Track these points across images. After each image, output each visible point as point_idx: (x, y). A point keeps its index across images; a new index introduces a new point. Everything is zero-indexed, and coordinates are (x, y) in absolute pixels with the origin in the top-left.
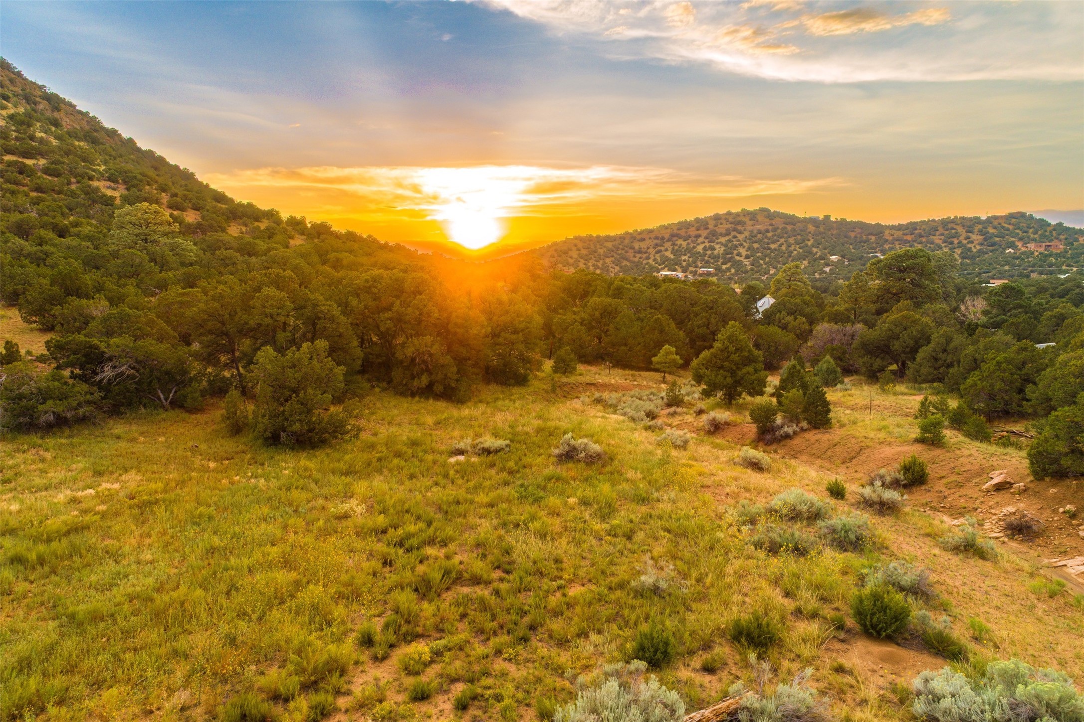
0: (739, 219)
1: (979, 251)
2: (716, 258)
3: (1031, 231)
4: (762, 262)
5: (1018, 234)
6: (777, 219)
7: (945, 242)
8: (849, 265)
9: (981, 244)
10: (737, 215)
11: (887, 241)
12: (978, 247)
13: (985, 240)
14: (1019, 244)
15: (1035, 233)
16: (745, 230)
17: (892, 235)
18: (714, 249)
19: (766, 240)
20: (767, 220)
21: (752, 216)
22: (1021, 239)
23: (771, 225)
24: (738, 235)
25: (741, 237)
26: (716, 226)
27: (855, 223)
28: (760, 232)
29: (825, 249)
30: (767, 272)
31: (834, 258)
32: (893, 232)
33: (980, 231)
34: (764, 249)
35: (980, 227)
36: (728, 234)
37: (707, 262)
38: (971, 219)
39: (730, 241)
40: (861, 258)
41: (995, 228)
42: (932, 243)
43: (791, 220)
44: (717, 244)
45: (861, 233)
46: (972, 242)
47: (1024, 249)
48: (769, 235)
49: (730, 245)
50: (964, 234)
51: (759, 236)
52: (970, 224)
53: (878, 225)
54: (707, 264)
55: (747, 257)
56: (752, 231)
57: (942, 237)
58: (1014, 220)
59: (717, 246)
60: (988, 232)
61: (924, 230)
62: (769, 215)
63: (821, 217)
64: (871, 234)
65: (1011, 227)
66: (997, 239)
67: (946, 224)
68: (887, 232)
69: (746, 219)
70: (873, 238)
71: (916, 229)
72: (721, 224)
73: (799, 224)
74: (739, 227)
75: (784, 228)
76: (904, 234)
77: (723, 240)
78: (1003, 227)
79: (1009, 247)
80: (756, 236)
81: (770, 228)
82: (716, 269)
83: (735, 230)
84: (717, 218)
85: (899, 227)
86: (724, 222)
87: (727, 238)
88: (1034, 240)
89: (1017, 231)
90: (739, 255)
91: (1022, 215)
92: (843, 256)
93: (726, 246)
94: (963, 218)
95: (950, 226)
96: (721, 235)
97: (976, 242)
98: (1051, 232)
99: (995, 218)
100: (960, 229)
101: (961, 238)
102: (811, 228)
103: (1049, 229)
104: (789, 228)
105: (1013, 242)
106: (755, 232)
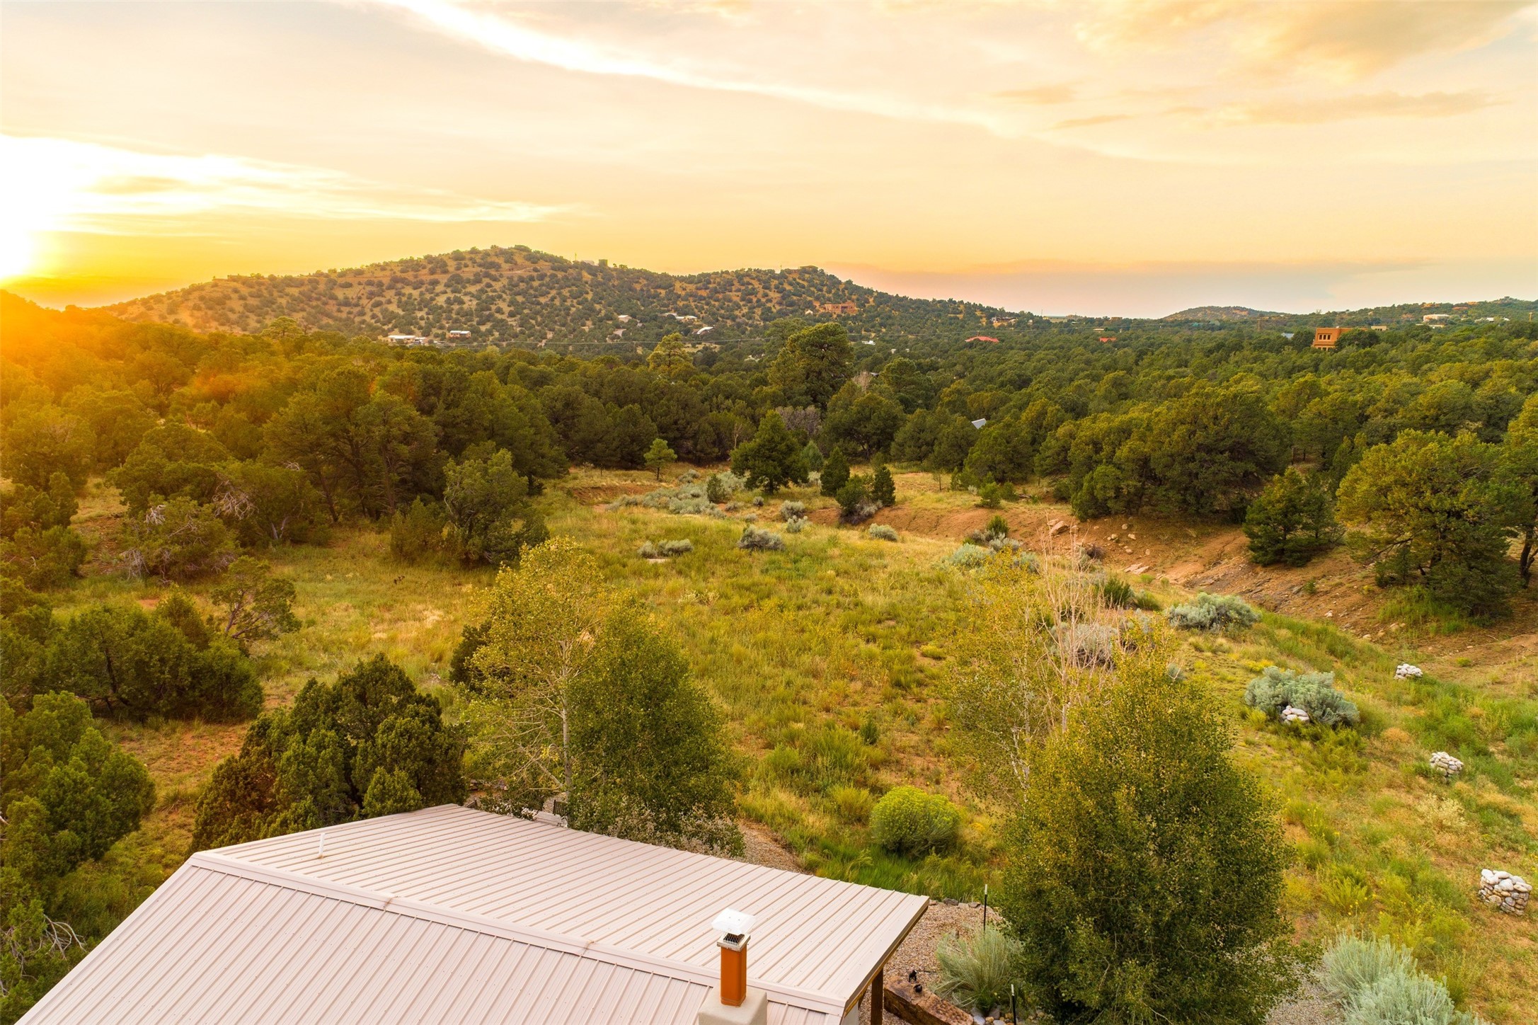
0: (489, 260)
1: (779, 312)
2: (468, 314)
3: (825, 289)
4: (533, 322)
5: (813, 292)
6: (541, 262)
7: (742, 300)
8: (644, 327)
9: (780, 304)
10: (486, 254)
11: (679, 296)
12: (778, 307)
13: (783, 298)
14: (817, 304)
15: (829, 292)
16: (501, 276)
17: (684, 289)
18: (462, 302)
19: (532, 292)
20: (528, 263)
21: (508, 255)
22: (817, 299)
23: (536, 270)
24: (493, 283)
25: (497, 286)
26: (458, 269)
27: (640, 271)
28: (522, 280)
29: (610, 306)
30: (543, 337)
31: (623, 318)
32: (685, 285)
33: (776, 287)
34: (533, 303)
35: (776, 282)
36: (477, 281)
37: (456, 321)
38: (766, 273)
39: (482, 291)
40: (655, 318)
41: (791, 284)
42: (730, 301)
43: (558, 264)
44: (466, 294)
45: (648, 285)
46: (770, 301)
47: (822, 311)
48: (536, 284)
49: (484, 297)
50: (761, 291)
51: (522, 285)
52: (766, 278)
53: (665, 275)
54: (457, 324)
55: (511, 315)
56: (511, 278)
57: (739, 294)
58: (807, 276)
59: (466, 299)
60: (785, 290)
61: (719, 284)
62: (534, 258)
63: (596, 263)
64: (659, 287)
65: (806, 284)
66: (795, 298)
67: (741, 276)
68: (678, 285)
69: (500, 261)
70: (663, 292)
71: (710, 283)
72: (466, 266)
73: (571, 271)
74: (493, 272)
75: (553, 276)
76: (697, 289)
77: (473, 289)
78: (798, 284)
79: (808, 308)
80: (517, 285)
81: (535, 274)
82: (472, 332)
83: (487, 275)
84: (458, 256)
85: (690, 280)
86: (469, 263)
87: (478, 287)
88: (829, 300)
89: (812, 289)
90: (499, 311)
91: (814, 270)
92: (633, 316)
93: (478, 298)
94: (758, 271)
95: (746, 279)
96: (468, 281)
97: (775, 301)
98: (843, 291)
99: (790, 272)
100: (756, 284)
101: (759, 296)
102: (587, 276)
103: (841, 287)
104: (560, 275)
105: (810, 302)
106: (516, 279)
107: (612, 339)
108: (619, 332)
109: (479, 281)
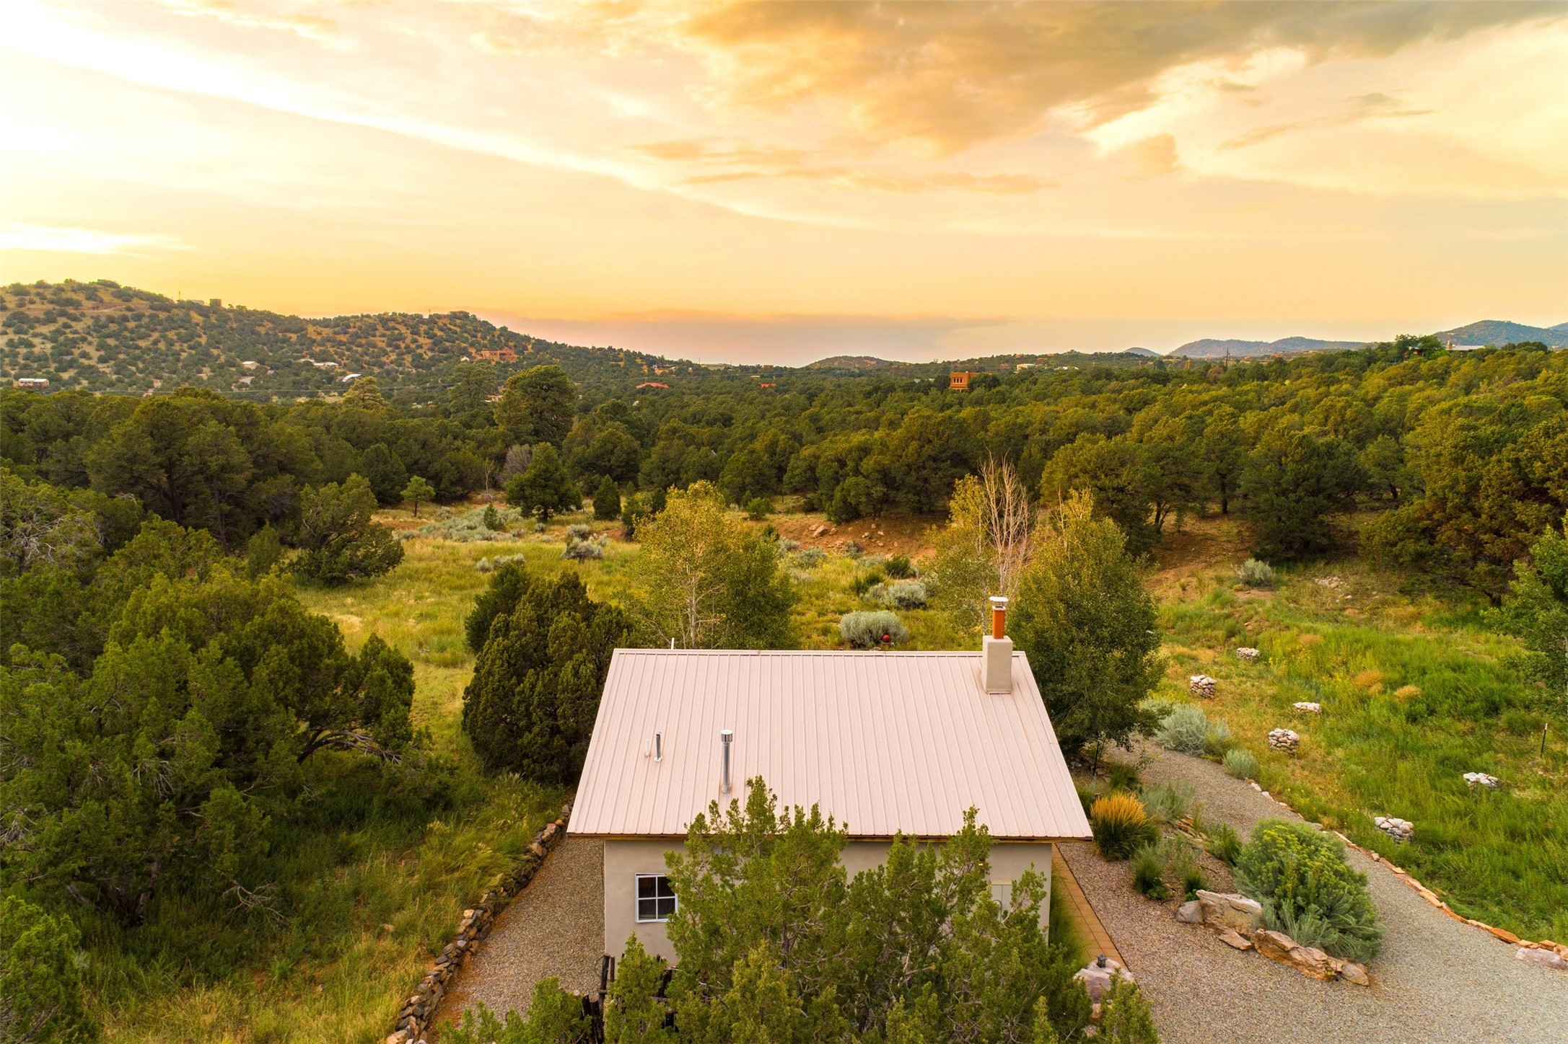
0: (64, 296)
1: (432, 358)
2: (42, 359)
3: (479, 335)
4: (134, 369)
5: (467, 339)
6: (135, 300)
7: (389, 345)
8: (276, 375)
9: (432, 350)
10: (59, 289)
11: (314, 341)
12: (430, 354)
13: (435, 344)
14: (473, 351)
15: (484, 338)
16: (83, 315)
17: (320, 334)
18: (31, 345)
19: (127, 334)
20: (116, 301)
21: (91, 291)
22: (472, 345)
23: (129, 309)
24: (73, 324)
25: (78, 326)
26: (21, 305)
27: (262, 313)
28: (111, 319)
29: (230, 350)
30: (150, 386)
31: (249, 364)
32: (319, 329)
33: (426, 333)
34: (129, 347)
35: (425, 327)
36: (50, 319)
37: (25, 367)
38: (413, 317)
39: (58, 332)
40: (289, 365)
41: (442, 330)
42: (375, 346)
43: (159, 303)
44: (35, 335)
45: (274, 329)
46: (420, 347)
47: (479, 358)
48: (132, 325)
49: (62, 339)
50: (409, 337)
51: (113, 327)
52: (414, 323)
53: (294, 318)
54: (26, 370)
55: (102, 360)
56: (97, 319)
57: (385, 339)
58: (458, 321)
59: (36, 341)
60: (435, 335)
61: (360, 328)
62: (126, 295)
63: (207, 303)
64: (289, 331)
65: (458, 330)
66: (447, 344)
67: (384, 320)
68: (311, 329)
69: (79, 297)
70: (294, 337)
71: (349, 327)
72: (32, 302)
73: (175, 311)
74: (71, 310)
75: (152, 317)
76: (335, 333)
77: (45, 330)
78: (450, 329)
79: (463, 355)
80: (105, 326)
81: (129, 314)
82: (51, 380)
83: (63, 314)
84: (19, 291)
85: (325, 323)
86: (37, 299)
87: (52, 327)
88: (485, 346)
89: (465, 335)
90: (85, 355)
91: (466, 315)
92: (261, 362)
93: (53, 340)
94: (405, 316)
95: (391, 324)
96: (38, 320)
97: (425, 347)
98: (499, 338)
99: (439, 317)
100: (403, 330)
101: (408, 341)
102: (196, 318)
103: (497, 334)
104: (163, 315)
105: (465, 349)
106: (103, 319)
107: (240, 387)
108: (247, 380)
109: (53, 321)
